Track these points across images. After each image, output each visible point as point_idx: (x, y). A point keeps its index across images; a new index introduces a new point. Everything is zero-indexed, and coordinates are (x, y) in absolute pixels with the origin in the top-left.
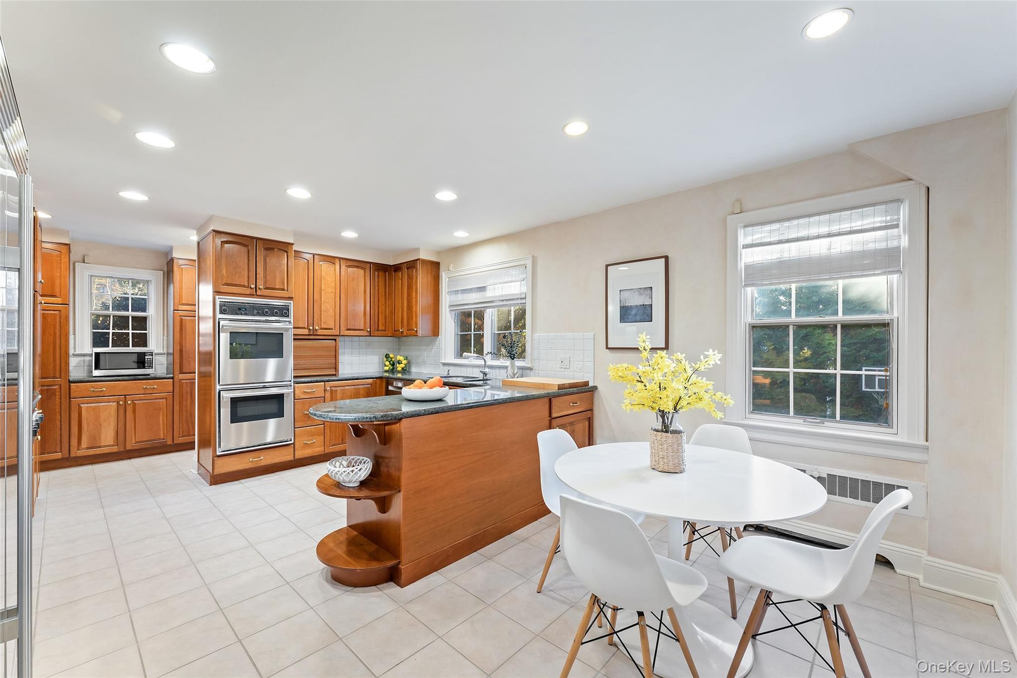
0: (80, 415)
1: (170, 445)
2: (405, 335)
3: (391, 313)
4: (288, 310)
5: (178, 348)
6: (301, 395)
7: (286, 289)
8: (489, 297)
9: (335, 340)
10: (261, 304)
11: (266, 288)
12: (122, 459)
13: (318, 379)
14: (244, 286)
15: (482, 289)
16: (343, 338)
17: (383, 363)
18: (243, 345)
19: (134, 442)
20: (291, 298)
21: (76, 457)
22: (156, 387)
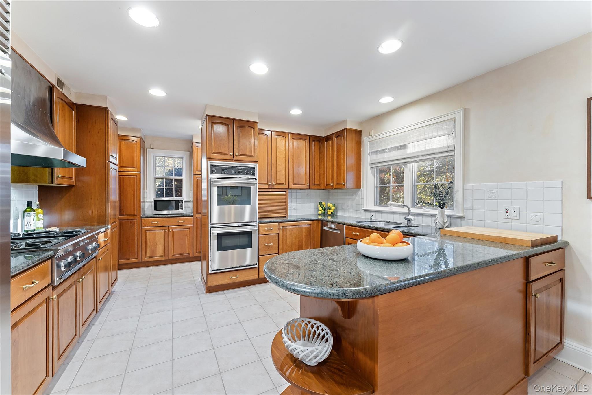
0: (146, 237)
1: (191, 257)
2: (335, 187)
3: (323, 172)
4: (254, 170)
5: (195, 198)
6: (263, 232)
7: (253, 155)
8: (411, 154)
9: (286, 192)
10: (237, 166)
11: (241, 155)
12: (167, 264)
13: (274, 220)
14: (226, 154)
15: (404, 147)
16: (290, 190)
17: (317, 208)
18: (234, 196)
19: (173, 254)
20: (256, 162)
21: (144, 262)
22: (184, 221)
